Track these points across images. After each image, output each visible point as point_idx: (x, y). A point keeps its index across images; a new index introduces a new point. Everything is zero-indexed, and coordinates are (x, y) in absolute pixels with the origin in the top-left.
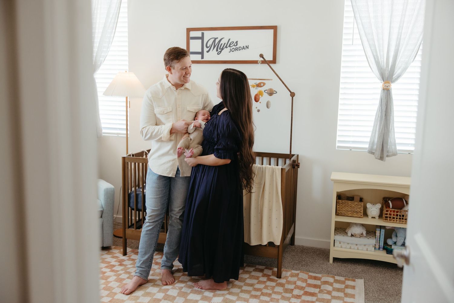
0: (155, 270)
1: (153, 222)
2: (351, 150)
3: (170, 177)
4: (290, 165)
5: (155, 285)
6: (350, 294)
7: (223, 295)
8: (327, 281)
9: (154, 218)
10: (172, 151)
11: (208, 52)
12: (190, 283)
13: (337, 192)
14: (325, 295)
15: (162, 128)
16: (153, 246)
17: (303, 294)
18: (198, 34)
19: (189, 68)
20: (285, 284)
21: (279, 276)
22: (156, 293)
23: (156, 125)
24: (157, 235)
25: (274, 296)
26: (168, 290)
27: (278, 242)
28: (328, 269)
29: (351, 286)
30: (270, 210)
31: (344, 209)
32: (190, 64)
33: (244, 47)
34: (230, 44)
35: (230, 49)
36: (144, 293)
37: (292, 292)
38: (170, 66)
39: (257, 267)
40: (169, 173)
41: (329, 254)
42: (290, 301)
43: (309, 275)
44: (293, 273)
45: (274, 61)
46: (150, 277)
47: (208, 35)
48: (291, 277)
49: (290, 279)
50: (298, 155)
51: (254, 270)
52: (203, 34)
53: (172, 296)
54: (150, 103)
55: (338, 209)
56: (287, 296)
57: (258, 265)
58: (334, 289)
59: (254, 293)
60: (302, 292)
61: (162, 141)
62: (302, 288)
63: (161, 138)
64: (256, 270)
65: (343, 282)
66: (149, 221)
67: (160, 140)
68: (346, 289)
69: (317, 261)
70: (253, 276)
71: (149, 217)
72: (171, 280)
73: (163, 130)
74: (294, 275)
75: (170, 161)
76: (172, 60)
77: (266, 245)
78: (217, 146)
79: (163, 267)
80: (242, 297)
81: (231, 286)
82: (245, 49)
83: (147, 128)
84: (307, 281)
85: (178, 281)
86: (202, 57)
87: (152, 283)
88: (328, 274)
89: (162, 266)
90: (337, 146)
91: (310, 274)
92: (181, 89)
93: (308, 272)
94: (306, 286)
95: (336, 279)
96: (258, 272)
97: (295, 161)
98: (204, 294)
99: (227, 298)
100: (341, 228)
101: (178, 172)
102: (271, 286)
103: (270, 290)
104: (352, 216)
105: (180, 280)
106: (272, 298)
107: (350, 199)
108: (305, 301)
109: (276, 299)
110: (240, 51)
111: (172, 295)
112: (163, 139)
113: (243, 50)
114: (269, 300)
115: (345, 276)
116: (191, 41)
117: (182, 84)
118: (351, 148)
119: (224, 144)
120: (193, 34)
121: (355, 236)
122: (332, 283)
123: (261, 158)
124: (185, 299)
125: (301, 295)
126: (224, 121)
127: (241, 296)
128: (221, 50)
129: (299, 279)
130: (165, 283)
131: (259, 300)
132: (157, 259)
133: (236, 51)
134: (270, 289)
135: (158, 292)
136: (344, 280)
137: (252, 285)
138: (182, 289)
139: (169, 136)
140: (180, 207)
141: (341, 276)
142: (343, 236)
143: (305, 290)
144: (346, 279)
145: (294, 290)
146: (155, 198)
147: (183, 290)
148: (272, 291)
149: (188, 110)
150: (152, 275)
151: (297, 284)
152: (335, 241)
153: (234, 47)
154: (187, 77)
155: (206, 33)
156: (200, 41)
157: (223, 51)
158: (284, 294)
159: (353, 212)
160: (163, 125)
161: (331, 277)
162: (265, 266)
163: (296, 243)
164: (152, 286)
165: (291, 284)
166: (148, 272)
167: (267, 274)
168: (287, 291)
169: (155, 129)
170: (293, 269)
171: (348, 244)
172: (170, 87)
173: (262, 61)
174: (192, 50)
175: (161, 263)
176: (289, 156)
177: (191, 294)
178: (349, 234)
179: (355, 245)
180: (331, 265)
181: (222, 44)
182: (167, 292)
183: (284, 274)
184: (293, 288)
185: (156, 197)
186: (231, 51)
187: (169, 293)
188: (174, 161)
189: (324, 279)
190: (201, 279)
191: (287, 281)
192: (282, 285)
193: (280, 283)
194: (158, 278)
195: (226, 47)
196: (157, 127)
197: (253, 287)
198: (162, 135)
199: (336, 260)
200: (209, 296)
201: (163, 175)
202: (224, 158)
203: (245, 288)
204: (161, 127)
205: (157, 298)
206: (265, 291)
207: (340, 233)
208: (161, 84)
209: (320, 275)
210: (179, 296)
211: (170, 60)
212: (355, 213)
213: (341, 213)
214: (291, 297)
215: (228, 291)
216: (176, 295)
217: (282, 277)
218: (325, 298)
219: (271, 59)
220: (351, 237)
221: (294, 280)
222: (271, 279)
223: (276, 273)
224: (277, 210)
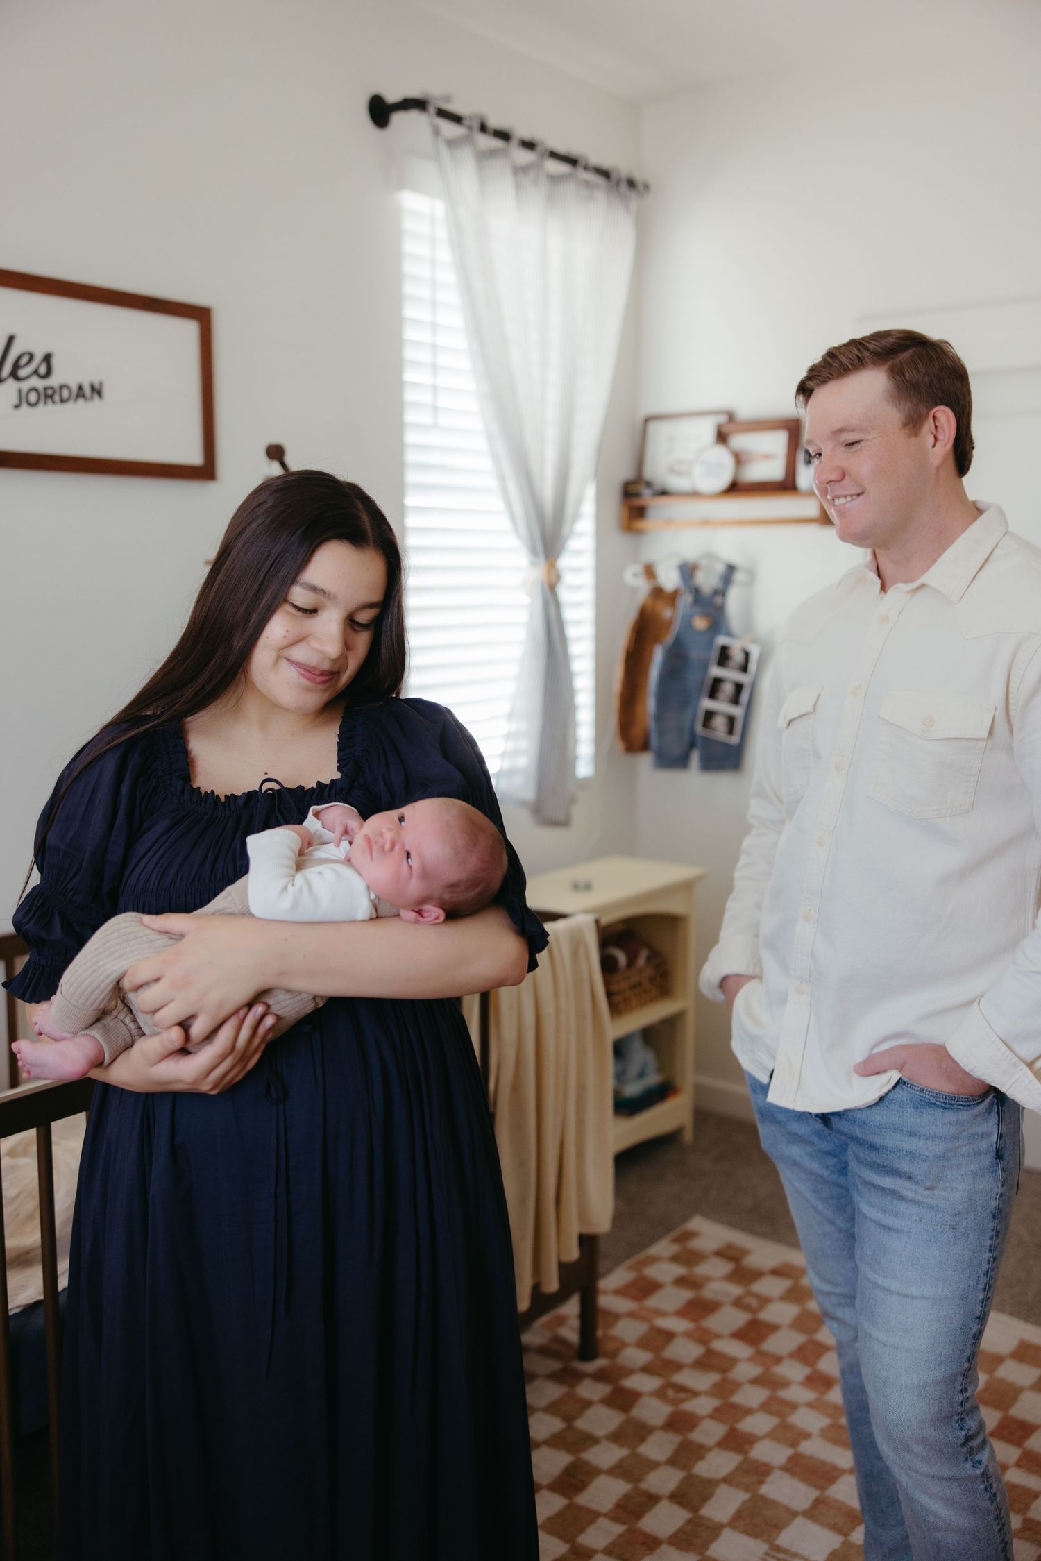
34: (16, 366)
35: (20, 391)
45: (208, 469)
82: (86, 399)
110: (64, 404)
113: (81, 401)
133: (45, 403)
153: (35, 382)
186: (22, 401)
219: (195, 459)
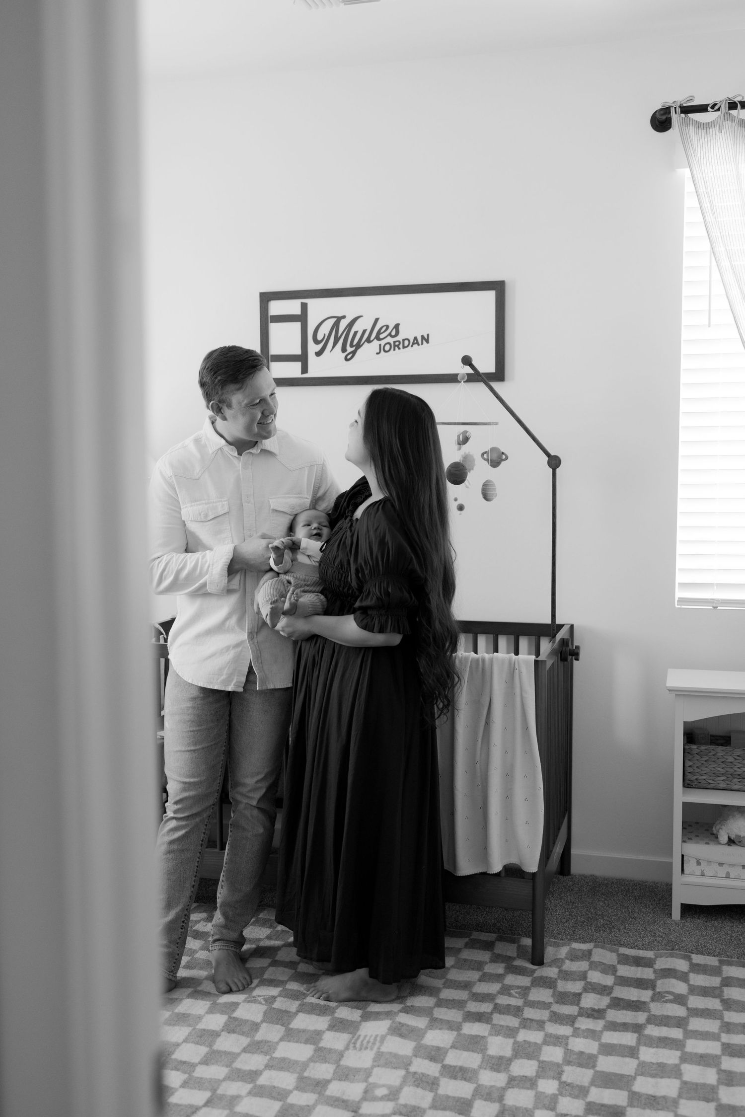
0: (195, 952)
1: (188, 817)
2: (715, 608)
3: (229, 692)
4: (553, 653)
5: (198, 994)
6: (737, 1002)
7: (388, 1014)
8: (670, 967)
9: (191, 807)
10: (233, 621)
11: (319, 354)
12: (293, 986)
13: (685, 723)
14: (669, 1005)
15: (204, 560)
16: (189, 884)
17: (610, 1006)
18: (292, 307)
19: (269, 400)
20: (556, 979)
21: (538, 960)
22: (204, 1015)
23: (187, 551)
24: (198, 854)
25: (529, 1013)
26: (236, 1005)
27: (532, 866)
28: (671, 936)
29: (738, 979)
30: (508, 776)
31: (707, 770)
32: (271, 389)
33: (416, 338)
34: (379, 333)
35: (380, 345)
36: (171, 1016)
37: (579, 1000)
38: (220, 401)
39: (475, 935)
40: (228, 681)
41: (671, 895)
42: (577, 1025)
43: (619, 955)
44: (574, 949)
45: (499, 375)
46: (182, 973)
47: (319, 309)
48: (572, 960)
49: (569, 966)
50: (572, 626)
51: (467, 946)
52: (304, 307)
53: (248, 1021)
54: (170, 493)
55: (688, 770)
56: (566, 1013)
57: (477, 930)
58: (693, 990)
59: (473, 1007)
60: (605, 1001)
61: (207, 595)
62: (603, 990)
63: (204, 585)
64: (473, 944)
65: (715, 971)
66: (176, 816)
67: (201, 593)
68: (725, 989)
69: (636, 915)
70: (465, 960)
71: (176, 803)
72: (241, 979)
73: (208, 563)
74: (580, 954)
75: (228, 648)
76: (224, 384)
77: (498, 875)
78: (361, 600)
79: (217, 943)
80: (441, 1019)
81: (408, 991)
82: (419, 345)
83: (165, 559)
84: (616, 971)
85: (260, 981)
86: (305, 370)
87: (189, 987)
88: (673, 949)
89: (215, 941)
90: (676, 599)
91: (623, 950)
92: (253, 454)
93: (615, 945)
94: (615, 984)
95: (694, 961)
96: (479, 951)
97: (568, 640)
98: (336, 1015)
99: (400, 1023)
100: (697, 823)
101: (252, 678)
102: (518, 987)
103: (516, 997)
104: (729, 787)
105: (265, 977)
106: (524, 1019)
107: (722, 742)
108: (618, 1023)
109: (535, 1021)
110: (405, 349)
111: (247, 1018)
112: (209, 589)
113: (415, 346)
114: (517, 1025)
115: (719, 955)
116: (274, 327)
117: (251, 441)
118: (715, 604)
119: (379, 594)
120: (277, 308)
121: (740, 842)
122: (686, 973)
123: (471, 636)
124: (284, 1029)
125: (604, 1009)
126: (372, 533)
127: (441, 1017)
128: (353, 349)
129: (594, 966)
130: (224, 988)
131: (489, 1026)
132: (197, 922)
133: (394, 350)
134: (517, 995)
135: (207, 1013)
136: (717, 964)
137: (466, 986)
138: (273, 1003)
139: (227, 580)
140: (258, 774)
141: (709, 954)
142: (707, 843)
143: (613, 995)
144: (721, 962)
145: (584, 995)
146: (191, 751)
147: (277, 1005)
148: (522, 1000)
149: (272, 507)
150: (188, 967)
151: (589, 980)
152: (685, 859)
154: (269, 422)
155: (311, 303)
156: (297, 325)
157: (359, 351)
158: (556, 1008)
159: (729, 776)
160: (208, 552)
161: (682, 958)
162: (494, 932)
163: (577, 868)
164: (189, 996)
165: (574, 980)
166: (177, 957)
167: (504, 954)
168: (563, 998)
169: (186, 562)
170: (573, 939)
171: (721, 864)
172: (221, 449)
173: (468, 374)
174: (274, 350)
175: (212, 933)
176: (550, 630)
177: (300, 1014)
178: (724, 838)
179: (741, 867)
180: (677, 924)
181: (356, 333)
182: (234, 1011)
183: (550, 952)
184: (580, 991)
185: (192, 748)
186: (382, 349)
187: (240, 1013)
188: (240, 648)
189: (663, 963)
190: (324, 974)
191: (560, 971)
192: (549, 983)
193: (541, 978)
194: (203, 973)
195: (369, 341)
196: (190, 558)
197: (471, 992)
198: (207, 577)
199: (688, 910)
200: (349, 1018)
201: (212, 688)
202: (381, 631)
203: (446, 994)
204: (204, 557)
205: (206, 1028)
206: (503, 1000)
207: (697, 836)
208: (197, 441)
209: (649, 954)
210: (267, 1023)
211: (216, 385)
212: (736, 780)
213: (696, 779)
214: (576, 1013)
215: (401, 1003)
216: (258, 1018)
217: (545, 961)
218: (670, 1014)
219: (491, 368)
220: (729, 845)
221: (581, 970)
222: (516, 967)
223: (530, 950)
224: (525, 776)
